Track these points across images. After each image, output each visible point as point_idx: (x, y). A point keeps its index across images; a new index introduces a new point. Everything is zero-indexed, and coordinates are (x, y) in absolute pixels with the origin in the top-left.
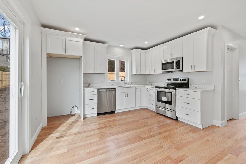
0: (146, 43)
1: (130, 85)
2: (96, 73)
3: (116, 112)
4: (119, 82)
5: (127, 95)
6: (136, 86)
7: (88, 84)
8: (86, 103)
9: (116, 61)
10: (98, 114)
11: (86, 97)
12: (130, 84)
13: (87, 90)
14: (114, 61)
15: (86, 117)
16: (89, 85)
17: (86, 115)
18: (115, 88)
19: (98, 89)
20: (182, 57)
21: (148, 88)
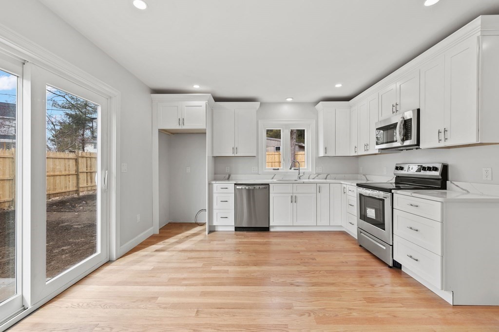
0: (338, 86)
1: (314, 179)
2: (236, 155)
3: (272, 230)
4: (287, 173)
5: (294, 200)
6: (328, 181)
7: (227, 176)
8: (215, 206)
9: (283, 131)
10: (237, 229)
11: (215, 196)
12: (312, 176)
13: (217, 186)
14: (280, 132)
15: (216, 230)
16: (229, 176)
17: (216, 227)
18: (268, 184)
19: (235, 184)
20: (419, 110)
21: (345, 186)
